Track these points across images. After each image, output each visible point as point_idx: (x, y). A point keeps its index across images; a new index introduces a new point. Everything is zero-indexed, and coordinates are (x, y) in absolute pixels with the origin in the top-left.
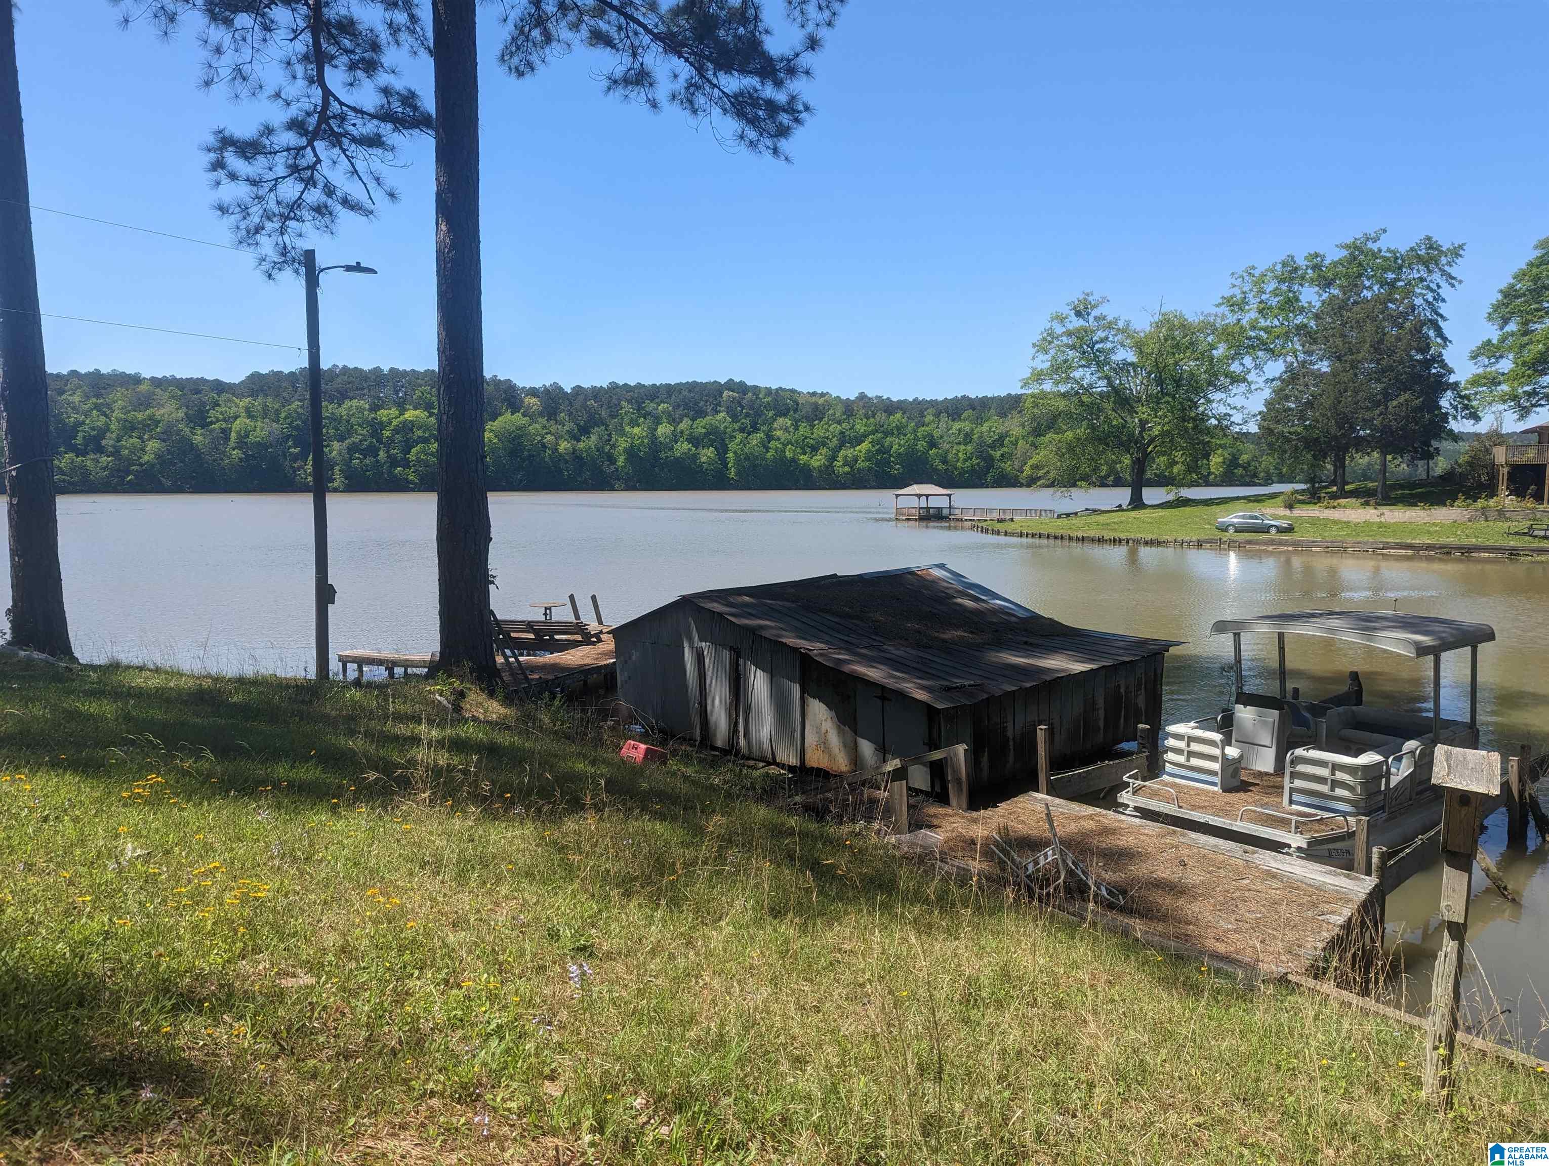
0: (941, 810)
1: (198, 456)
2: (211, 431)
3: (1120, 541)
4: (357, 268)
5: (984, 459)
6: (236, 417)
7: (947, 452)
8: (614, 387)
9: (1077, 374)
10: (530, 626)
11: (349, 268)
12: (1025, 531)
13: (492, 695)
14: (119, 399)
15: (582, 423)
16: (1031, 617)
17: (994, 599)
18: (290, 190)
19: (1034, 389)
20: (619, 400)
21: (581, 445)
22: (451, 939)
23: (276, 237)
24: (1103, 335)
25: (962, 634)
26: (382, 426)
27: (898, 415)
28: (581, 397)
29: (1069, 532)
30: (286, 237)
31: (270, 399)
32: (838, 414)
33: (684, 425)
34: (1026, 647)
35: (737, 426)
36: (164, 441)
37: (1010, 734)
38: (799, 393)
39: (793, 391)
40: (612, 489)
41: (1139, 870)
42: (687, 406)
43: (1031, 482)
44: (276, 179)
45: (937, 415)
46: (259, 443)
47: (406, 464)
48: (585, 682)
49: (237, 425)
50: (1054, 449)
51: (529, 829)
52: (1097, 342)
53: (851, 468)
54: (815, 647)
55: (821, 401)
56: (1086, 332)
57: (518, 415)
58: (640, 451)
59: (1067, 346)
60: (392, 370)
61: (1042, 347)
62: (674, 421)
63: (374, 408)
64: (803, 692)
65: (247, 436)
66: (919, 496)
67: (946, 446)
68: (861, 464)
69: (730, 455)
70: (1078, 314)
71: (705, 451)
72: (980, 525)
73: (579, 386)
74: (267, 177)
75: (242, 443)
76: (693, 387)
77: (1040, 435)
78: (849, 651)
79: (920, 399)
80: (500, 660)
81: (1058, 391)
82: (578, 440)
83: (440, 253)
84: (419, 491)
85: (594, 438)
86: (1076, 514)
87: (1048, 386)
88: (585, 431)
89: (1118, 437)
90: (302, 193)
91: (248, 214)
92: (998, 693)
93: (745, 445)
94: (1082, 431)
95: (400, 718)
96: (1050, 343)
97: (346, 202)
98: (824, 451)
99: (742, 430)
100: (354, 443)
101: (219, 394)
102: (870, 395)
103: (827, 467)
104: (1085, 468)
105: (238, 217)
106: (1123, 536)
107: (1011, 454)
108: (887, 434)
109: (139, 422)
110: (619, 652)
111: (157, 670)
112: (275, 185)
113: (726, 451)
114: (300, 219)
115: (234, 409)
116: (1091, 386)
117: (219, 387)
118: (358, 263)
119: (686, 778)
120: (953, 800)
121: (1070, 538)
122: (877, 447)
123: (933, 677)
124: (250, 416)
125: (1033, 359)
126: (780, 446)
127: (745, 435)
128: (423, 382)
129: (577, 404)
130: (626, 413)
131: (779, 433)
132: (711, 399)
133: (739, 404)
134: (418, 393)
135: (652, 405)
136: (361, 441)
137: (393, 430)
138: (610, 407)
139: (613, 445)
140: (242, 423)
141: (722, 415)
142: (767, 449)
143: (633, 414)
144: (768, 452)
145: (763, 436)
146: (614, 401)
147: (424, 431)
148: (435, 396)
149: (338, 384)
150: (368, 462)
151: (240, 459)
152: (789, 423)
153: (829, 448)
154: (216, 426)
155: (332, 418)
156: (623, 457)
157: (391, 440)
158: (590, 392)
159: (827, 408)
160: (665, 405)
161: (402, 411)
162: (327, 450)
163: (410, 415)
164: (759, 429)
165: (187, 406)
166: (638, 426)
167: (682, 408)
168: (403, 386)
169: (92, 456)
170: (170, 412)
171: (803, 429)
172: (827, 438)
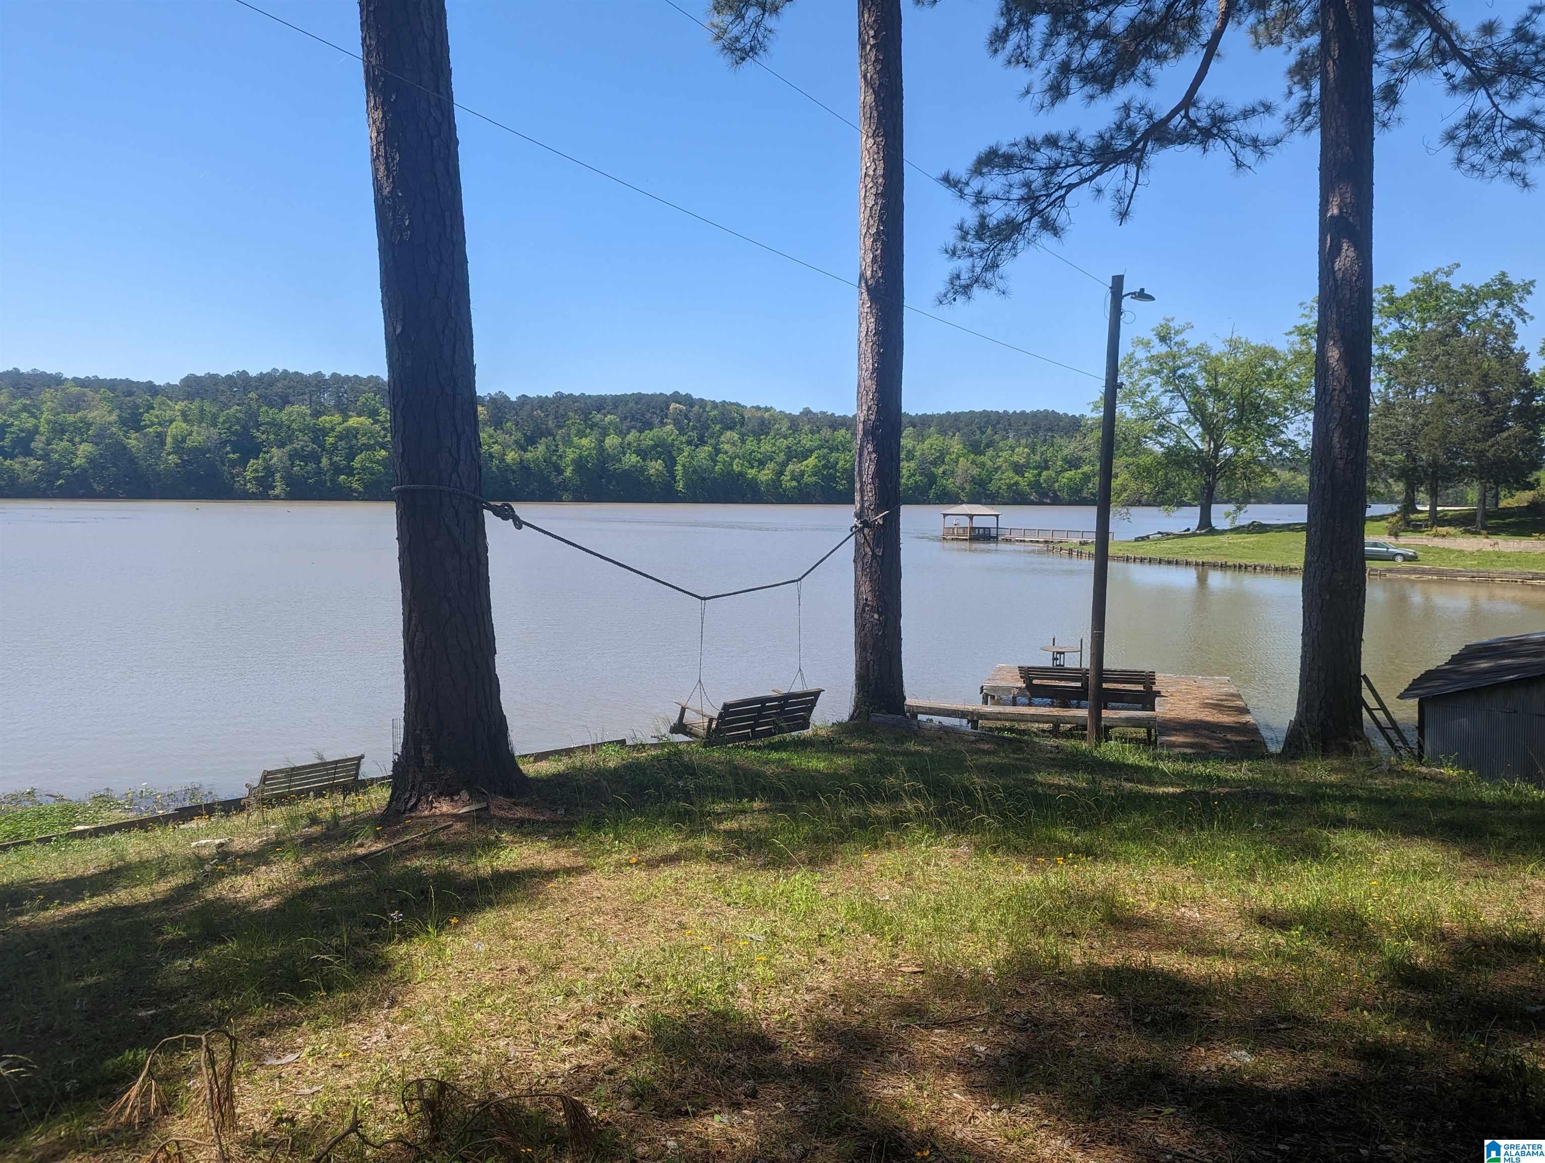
1: (132, 460)
2: (146, 435)
5: (926, 476)
6: (171, 422)
8: (560, 398)
14: (49, 399)
15: (529, 433)
20: (566, 410)
21: (529, 455)
26: (325, 432)
27: (843, 431)
28: (527, 407)
31: (206, 403)
32: (784, 429)
33: (632, 437)
35: (684, 439)
36: (96, 444)
38: (744, 407)
39: (738, 405)
40: (559, 501)
42: (634, 418)
46: (196, 449)
47: (350, 472)
49: (172, 430)
52: (1180, 367)
53: (798, 482)
55: (767, 415)
56: (1168, 357)
58: (588, 462)
59: (1149, 371)
60: (334, 375)
62: (621, 433)
63: (317, 414)
65: (184, 441)
68: (807, 479)
69: (679, 468)
70: (1162, 339)
71: (654, 463)
73: (524, 396)
75: (179, 447)
76: (639, 398)
82: (525, 450)
84: (364, 500)
85: (541, 448)
88: (532, 441)
93: (692, 458)
98: (771, 465)
99: (689, 443)
101: (152, 397)
102: (814, 411)
103: (774, 481)
107: (952, 471)
108: (832, 449)
109: (70, 425)
113: (674, 462)
115: (169, 413)
116: (1169, 411)
117: (152, 389)
122: (823, 462)
124: (186, 419)
126: (728, 459)
127: (693, 447)
128: (366, 388)
129: (524, 414)
130: (573, 424)
131: (726, 447)
132: (658, 411)
133: (686, 417)
134: (362, 399)
135: (599, 416)
136: (302, 447)
137: (336, 437)
138: (556, 418)
139: (560, 456)
140: (178, 427)
141: (670, 427)
142: (715, 462)
143: (580, 424)
144: (715, 465)
145: (710, 449)
146: (561, 411)
147: (369, 438)
148: (380, 403)
149: (279, 387)
150: (309, 468)
151: (176, 464)
152: (736, 437)
153: (776, 462)
154: (151, 430)
155: (273, 424)
156: (571, 468)
157: (335, 446)
158: (536, 402)
159: (772, 422)
160: (612, 417)
161: (346, 418)
162: (268, 456)
163: (354, 421)
164: (707, 443)
165: (120, 409)
166: (586, 437)
167: (629, 420)
168: (345, 393)
169: (20, 459)
170: (102, 414)
171: (750, 444)
172: (774, 452)
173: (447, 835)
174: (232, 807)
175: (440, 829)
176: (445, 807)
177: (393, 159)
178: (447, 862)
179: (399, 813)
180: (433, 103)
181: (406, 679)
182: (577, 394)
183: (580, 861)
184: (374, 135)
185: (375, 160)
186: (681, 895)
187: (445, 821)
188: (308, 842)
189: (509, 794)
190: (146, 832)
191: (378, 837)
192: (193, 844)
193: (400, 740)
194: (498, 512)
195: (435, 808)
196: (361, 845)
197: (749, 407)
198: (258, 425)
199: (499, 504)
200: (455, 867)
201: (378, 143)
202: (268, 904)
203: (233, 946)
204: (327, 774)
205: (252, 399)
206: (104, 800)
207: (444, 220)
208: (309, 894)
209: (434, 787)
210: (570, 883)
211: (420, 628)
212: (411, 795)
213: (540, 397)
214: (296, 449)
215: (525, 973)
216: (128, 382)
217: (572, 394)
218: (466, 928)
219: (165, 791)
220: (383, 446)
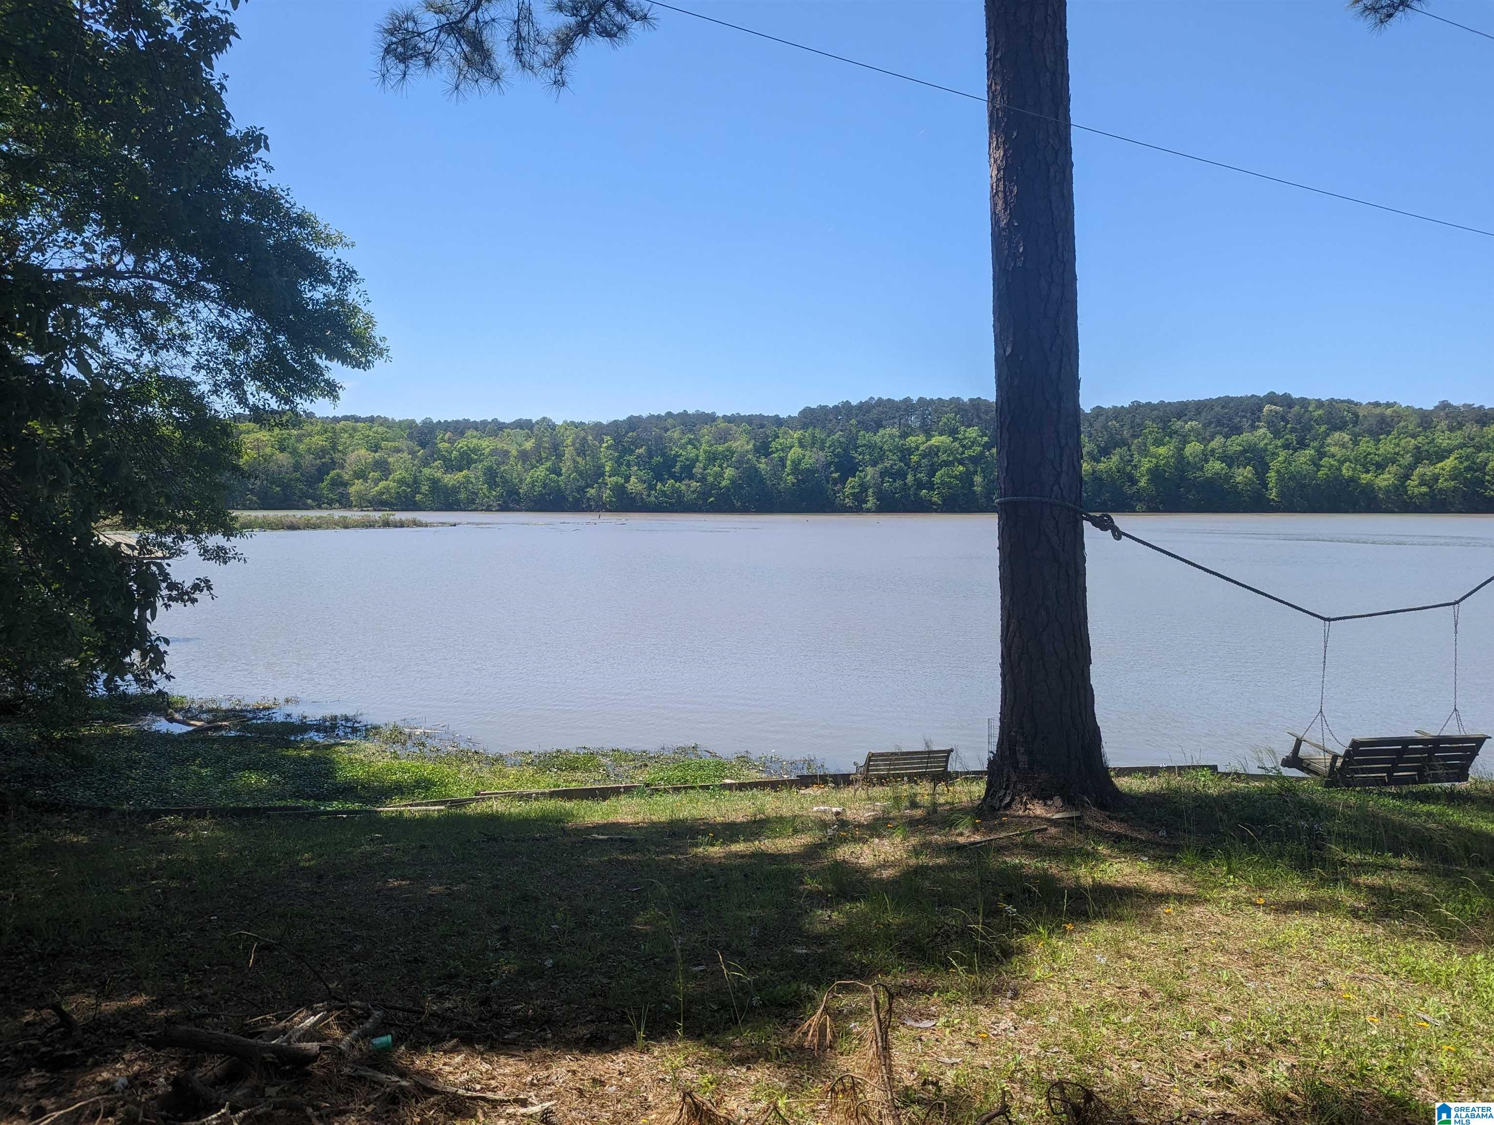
1: (762, 481)
2: (772, 459)
6: (791, 448)
8: (1136, 407)
14: (706, 433)
15: (1103, 444)
20: (1143, 419)
21: (1101, 466)
26: (910, 451)
28: (1102, 419)
31: (817, 431)
32: (1411, 427)
33: (1216, 443)
35: (1279, 443)
36: (737, 469)
38: (1357, 404)
39: (1349, 402)
40: (1133, 510)
42: (1219, 423)
46: (808, 470)
47: (931, 486)
49: (792, 454)
53: (1430, 488)
55: (1389, 412)
58: (1166, 471)
60: (921, 399)
62: (1204, 438)
63: (904, 435)
65: (799, 464)
68: (1443, 484)
69: (1272, 474)
71: (1241, 469)
73: (1098, 407)
75: (796, 469)
76: (1226, 402)
82: (1098, 461)
84: (942, 512)
85: (1115, 459)
88: (1105, 451)
93: (1289, 463)
98: (1393, 468)
99: (1286, 446)
101: (778, 428)
103: (1396, 488)
108: (1479, 448)
109: (720, 454)
113: (1266, 468)
115: (790, 440)
117: (778, 421)
122: (1466, 464)
124: (802, 445)
126: (1336, 463)
127: (1291, 452)
128: (948, 409)
129: (1098, 425)
130: (1150, 433)
131: (1333, 449)
132: (1248, 415)
133: (1283, 418)
134: (944, 420)
135: (1179, 423)
136: (891, 466)
137: (920, 455)
138: (1132, 427)
139: (1135, 466)
140: (795, 453)
141: (1261, 431)
142: (1318, 467)
143: (1158, 433)
144: (1319, 470)
145: (1312, 452)
146: (1138, 420)
147: (949, 455)
148: (960, 422)
149: (874, 414)
150: (897, 485)
151: (793, 484)
152: (1347, 438)
153: (1400, 466)
154: (775, 455)
155: (871, 446)
156: (1146, 478)
157: (918, 463)
158: (1112, 412)
159: (1396, 419)
160: (1194, 423)
161: (929, 437)
162: (862, 474)
163: (936, 440)
164: (1309, 445)
165: (755, 439)
166: (1164, 445)
167: (1213, 425)
168: (930, 414)
169: (686, 482)
170: (742, 444)
171: (1366, 445)
172: (1398, 454)
173: (1043, 838)
174: (842, 780)
175: (1036, 831)
176: (1038, 810)
177: (1011, 191)
178: (1046, 865)
179: (993, 809)
180: (1051, 133)
181: (1003, 682)
182: (1156, 403)
183: (1190, 890)
184: (995, 172)
185: (994, 196)
186: (1321, 950)
187: (1039, 824)
188: (913, 824)
189: (1102, 807)
190: (776, 791)
191: (976, 829)
192: (815, 809)
193: (995, 740)
194: (1097, 523)
195: (1029, 809)
196: (961, 834)
197: (1364, 403)
198: (856, 448)
199: (1098, 515)
200: (1054, 871)
201: (998, 180)
202: (886, 874)
203: (861, 906)
204: (921, 763)
205: (852, 425)
206: (744, 760)
207: (1056, 242)
208: (919, 871)
209: (1028, 789)
210: (1183, 912)
211: (1017, 634)
212: (1005, 794)
213: (1115, 407)
214: (886, 467)
215: (1149, 998)
216: (761, 417)
217: (1150, 403)
218: (1076, 936)
219: (788, 758)
220: (961, 463)
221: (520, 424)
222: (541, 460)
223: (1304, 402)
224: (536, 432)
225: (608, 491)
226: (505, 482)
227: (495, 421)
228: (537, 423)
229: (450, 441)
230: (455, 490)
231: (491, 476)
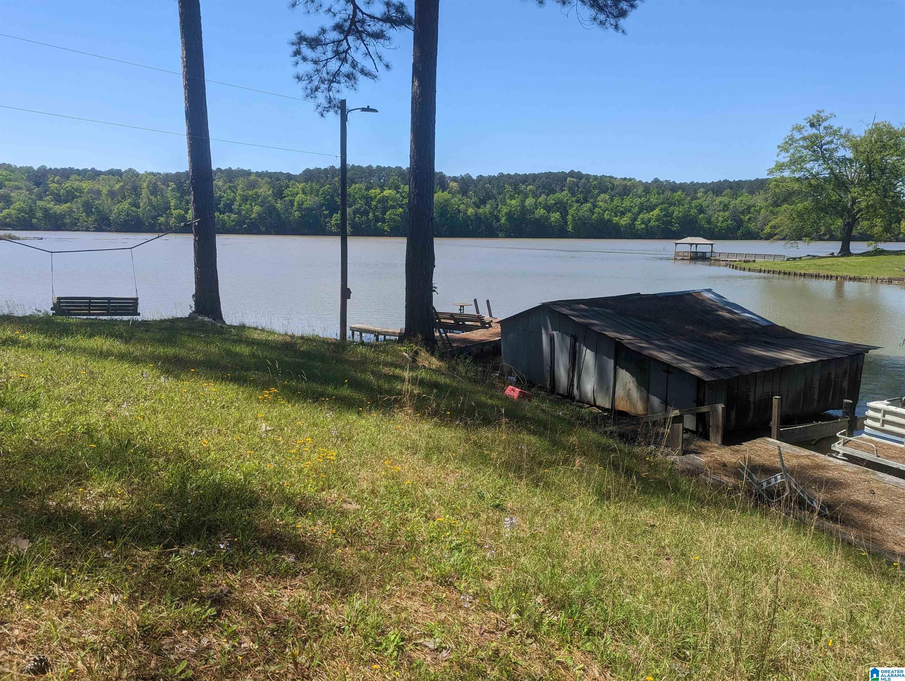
0: (703, 444)
1: (278, 215)
2: (285, 201)
3: (831, 277)
4: (368, 109)
5: (735, 220)
6: (297, 194)
7: (711, 217)
8: (501, 176)
9: (808, 166)
10: (452, 316)
11: (363, 110)
12: (763, 269)
13: (432, 354)
14: (241, 183)
15: (482, 197)
16: (769, 326)
17: (744, 313)
18: (334, 65)
19: (777, 175)
20: (504, 183)
21: (481, 211)
22: (427, 492)
23: (326, 92)
24: (830, 139)
25: (722, 334)
26: (372, 199)
27: (679, 193)
28: (482, 183)
29: (795, 270)
30: (331, 93)
31: (314, 184)
32: (639, 192)
33: (542, 199)
34: (765, 345)
35: (574, 199)
36: (262, 206)
37: (752, 399)
38: (615, 179)
39: (611, 177)
40: (497, 237)
41: (842, 494)
42: (544, 187)
43: (769, 237)
44: (327, 60)
45: (706, 193)
46: (308, 208)
47: (384, 221)
48: (482, 350)
49: (297, 198)
50: (788, 215)
51: (461, 433)
52: (825, 144)
53: (646, 225)
54: (626, 338)
55: (629, 183)
56: (817, 138)
57: (446, 193)
58: (515, 214)
59: (803, 147)
60: (378, 167)
61: (784, 148)
62: (536, 196)
63: (368, 189)
64: (616, 364)
65: (302, 204)
66: (691, 244)
67: (710, 212)
68: (652, 223)
69: (569, 217)
70: (812, 125)
71: (554, 214)
72: (732, 264)
73: (481, 176)
74: (322, 59)
75: (300, 209)
76: (549, 175)
77: (777, 206)
78: (648, 342)
79: (695, 182)
80: (437, 334)
81: (794, 177)
82: (479, 208)
83: (413, 98)
84: (390, 236)
85: (488, 206)
86: (800, 258)
87: (787, 174)
88: (483, 202)
89: (835, 208)
90: (340, 67)
91: (312, 80)
92: (746, 373)
93: (579, 211)
94: (808, 203)
95: (386, 364)
96: (790, 145)
97: (362, 71)
98: (629, 215)
99: (577, 201)
100: (356, 208)
101: (289, 181)
102: (661, 180)
103: (630, 225)
104: (808, 228)
105: (307, 82)
106: (834, 274)
107: (755, 218)
108: (670, 205)
109: (250, 196)
110: (503, 333)
111: (263, 330)
112: (326, 63)
113: (567, 213)
114: (339, 82)
115: (296, 189)
116: (818, 174)
117: (289, 177)
118: (368, 107)
119: (543, 411)
120: (712, 438)
121: (795, 274)
122: (664, 213)
123: (700, 360)
124: (304, 193)
125: (778, 155)
126: (601, 211)
127: (580, 204)
128: (394, 174)
129: (480, 186)
130: (508, 192)
131: (600, 204)
132: (559, 183)
133: (577, 186)
134: (391, 180)
135: (523, 186)
136: (360, 208)
137: (377, 201)
138: (498, 188)
139: (499, 211)
140: (300, 197)
141: (566, 192)
142: (593, 213)
143: (511, 192)
144: (593, 215)
145: (590, 205)
146: (501, 184)
147: (394, 202)
148: (400, 182)
149: (349, 175)
150: (363, 219)
151: (299, 217)
152: (608, 197)
153: (632, 213)
154: (287, 199)
156: (505, 218)
157: (376, 207)
158: (487, 179)
159: (633, 188)
160: (532, 187)
161: (382, 191)
163: (387, 192)
164: (589, 201)
165: (273, 187)
166: (515, 199)
167: (541, 188)
168: (383, 176)
169: (227, 214)
170: (265, 191)
171: (617, 201)
172: (632, 207)
182: (512, 174)
197: (619, 178)
198: (338, 195)
205: (336, 181)
217: (508, 174)
220: (401, 206)
221: (113, 173)
222: (125, 197)
223: (588, 176)
224: (124, 178)
225: (173, 219)
226: (99, 212)
227: (93, 169)
228: (125, 172)
229: (58, 182)
230: (62, 216)
231: (88, 207)
